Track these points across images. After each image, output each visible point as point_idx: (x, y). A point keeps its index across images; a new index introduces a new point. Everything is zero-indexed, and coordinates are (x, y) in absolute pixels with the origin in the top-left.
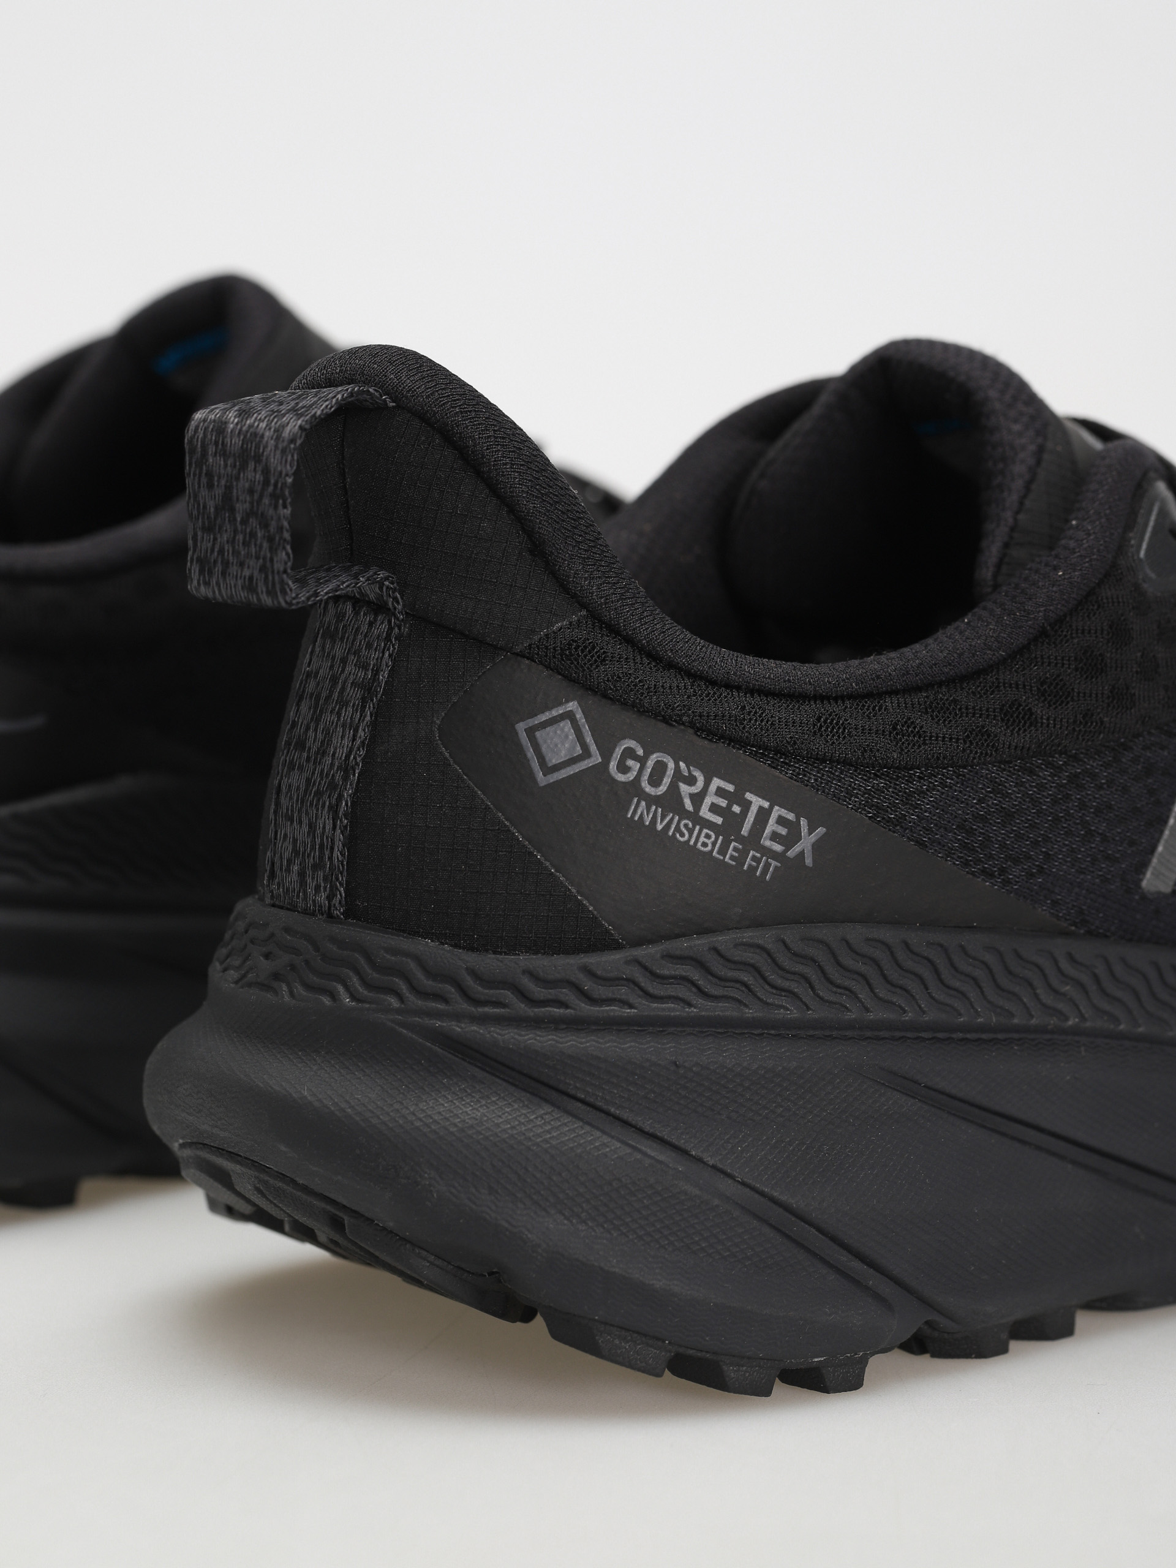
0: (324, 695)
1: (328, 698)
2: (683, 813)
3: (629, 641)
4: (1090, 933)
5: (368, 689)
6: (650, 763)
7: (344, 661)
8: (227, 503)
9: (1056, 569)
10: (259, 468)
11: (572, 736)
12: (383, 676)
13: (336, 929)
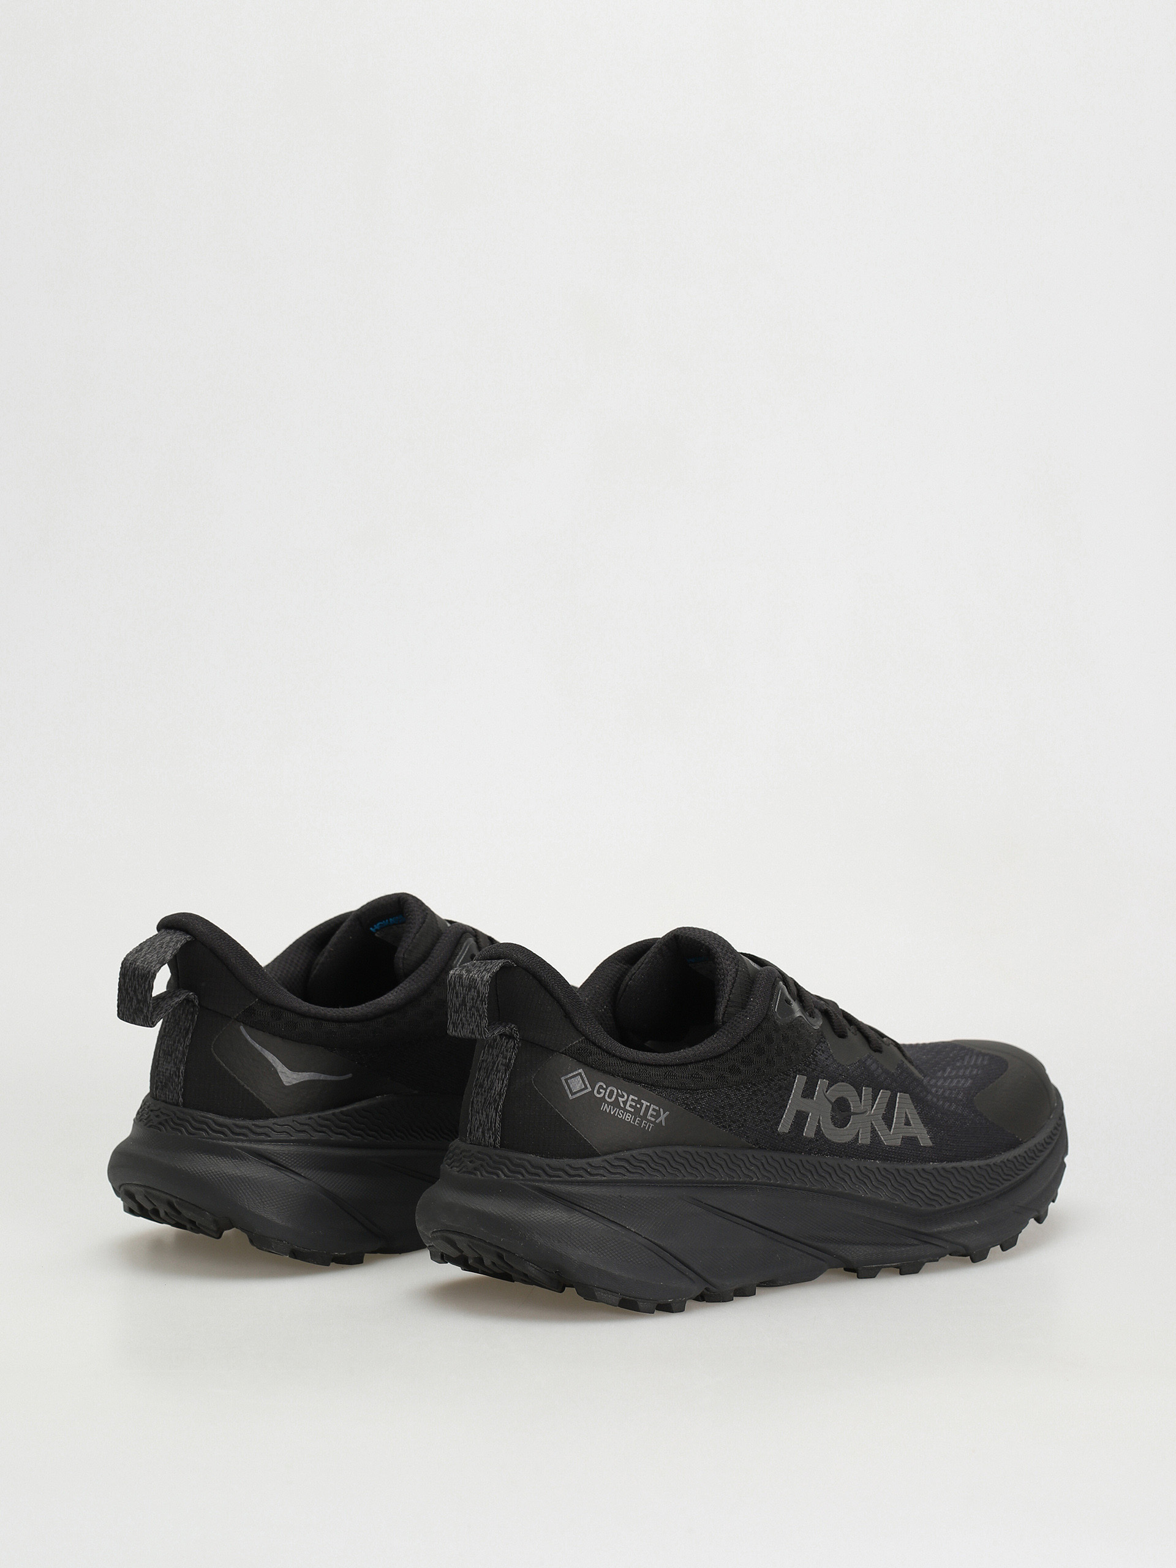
0: (490, 1068)
1: (492, 1069)
2: (620, 1108)
3: (599, 1047)
4: (760, 1147)
5: (507, 1066)
6: (608, 1091)
7: (497, 1056)
8: (464, 1003)
9: (746, 1017)
10: (476, 991)
11: (581, 1082)
12: (513, 1062)
13: (498, 1152)
